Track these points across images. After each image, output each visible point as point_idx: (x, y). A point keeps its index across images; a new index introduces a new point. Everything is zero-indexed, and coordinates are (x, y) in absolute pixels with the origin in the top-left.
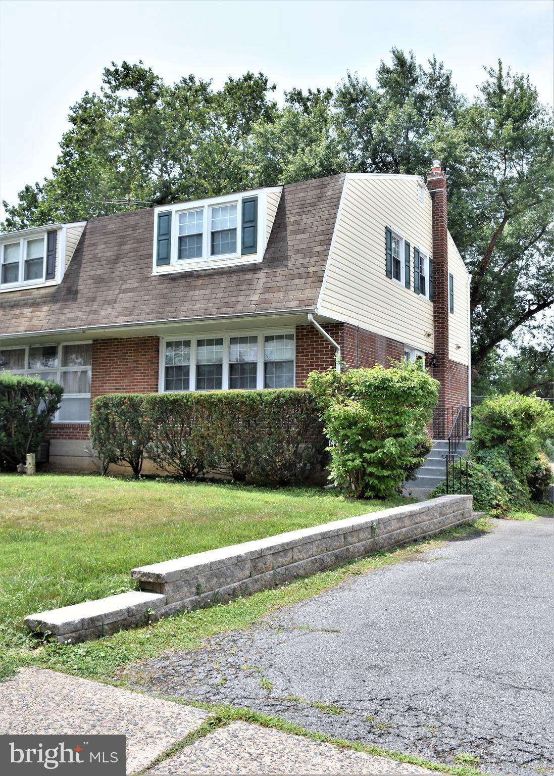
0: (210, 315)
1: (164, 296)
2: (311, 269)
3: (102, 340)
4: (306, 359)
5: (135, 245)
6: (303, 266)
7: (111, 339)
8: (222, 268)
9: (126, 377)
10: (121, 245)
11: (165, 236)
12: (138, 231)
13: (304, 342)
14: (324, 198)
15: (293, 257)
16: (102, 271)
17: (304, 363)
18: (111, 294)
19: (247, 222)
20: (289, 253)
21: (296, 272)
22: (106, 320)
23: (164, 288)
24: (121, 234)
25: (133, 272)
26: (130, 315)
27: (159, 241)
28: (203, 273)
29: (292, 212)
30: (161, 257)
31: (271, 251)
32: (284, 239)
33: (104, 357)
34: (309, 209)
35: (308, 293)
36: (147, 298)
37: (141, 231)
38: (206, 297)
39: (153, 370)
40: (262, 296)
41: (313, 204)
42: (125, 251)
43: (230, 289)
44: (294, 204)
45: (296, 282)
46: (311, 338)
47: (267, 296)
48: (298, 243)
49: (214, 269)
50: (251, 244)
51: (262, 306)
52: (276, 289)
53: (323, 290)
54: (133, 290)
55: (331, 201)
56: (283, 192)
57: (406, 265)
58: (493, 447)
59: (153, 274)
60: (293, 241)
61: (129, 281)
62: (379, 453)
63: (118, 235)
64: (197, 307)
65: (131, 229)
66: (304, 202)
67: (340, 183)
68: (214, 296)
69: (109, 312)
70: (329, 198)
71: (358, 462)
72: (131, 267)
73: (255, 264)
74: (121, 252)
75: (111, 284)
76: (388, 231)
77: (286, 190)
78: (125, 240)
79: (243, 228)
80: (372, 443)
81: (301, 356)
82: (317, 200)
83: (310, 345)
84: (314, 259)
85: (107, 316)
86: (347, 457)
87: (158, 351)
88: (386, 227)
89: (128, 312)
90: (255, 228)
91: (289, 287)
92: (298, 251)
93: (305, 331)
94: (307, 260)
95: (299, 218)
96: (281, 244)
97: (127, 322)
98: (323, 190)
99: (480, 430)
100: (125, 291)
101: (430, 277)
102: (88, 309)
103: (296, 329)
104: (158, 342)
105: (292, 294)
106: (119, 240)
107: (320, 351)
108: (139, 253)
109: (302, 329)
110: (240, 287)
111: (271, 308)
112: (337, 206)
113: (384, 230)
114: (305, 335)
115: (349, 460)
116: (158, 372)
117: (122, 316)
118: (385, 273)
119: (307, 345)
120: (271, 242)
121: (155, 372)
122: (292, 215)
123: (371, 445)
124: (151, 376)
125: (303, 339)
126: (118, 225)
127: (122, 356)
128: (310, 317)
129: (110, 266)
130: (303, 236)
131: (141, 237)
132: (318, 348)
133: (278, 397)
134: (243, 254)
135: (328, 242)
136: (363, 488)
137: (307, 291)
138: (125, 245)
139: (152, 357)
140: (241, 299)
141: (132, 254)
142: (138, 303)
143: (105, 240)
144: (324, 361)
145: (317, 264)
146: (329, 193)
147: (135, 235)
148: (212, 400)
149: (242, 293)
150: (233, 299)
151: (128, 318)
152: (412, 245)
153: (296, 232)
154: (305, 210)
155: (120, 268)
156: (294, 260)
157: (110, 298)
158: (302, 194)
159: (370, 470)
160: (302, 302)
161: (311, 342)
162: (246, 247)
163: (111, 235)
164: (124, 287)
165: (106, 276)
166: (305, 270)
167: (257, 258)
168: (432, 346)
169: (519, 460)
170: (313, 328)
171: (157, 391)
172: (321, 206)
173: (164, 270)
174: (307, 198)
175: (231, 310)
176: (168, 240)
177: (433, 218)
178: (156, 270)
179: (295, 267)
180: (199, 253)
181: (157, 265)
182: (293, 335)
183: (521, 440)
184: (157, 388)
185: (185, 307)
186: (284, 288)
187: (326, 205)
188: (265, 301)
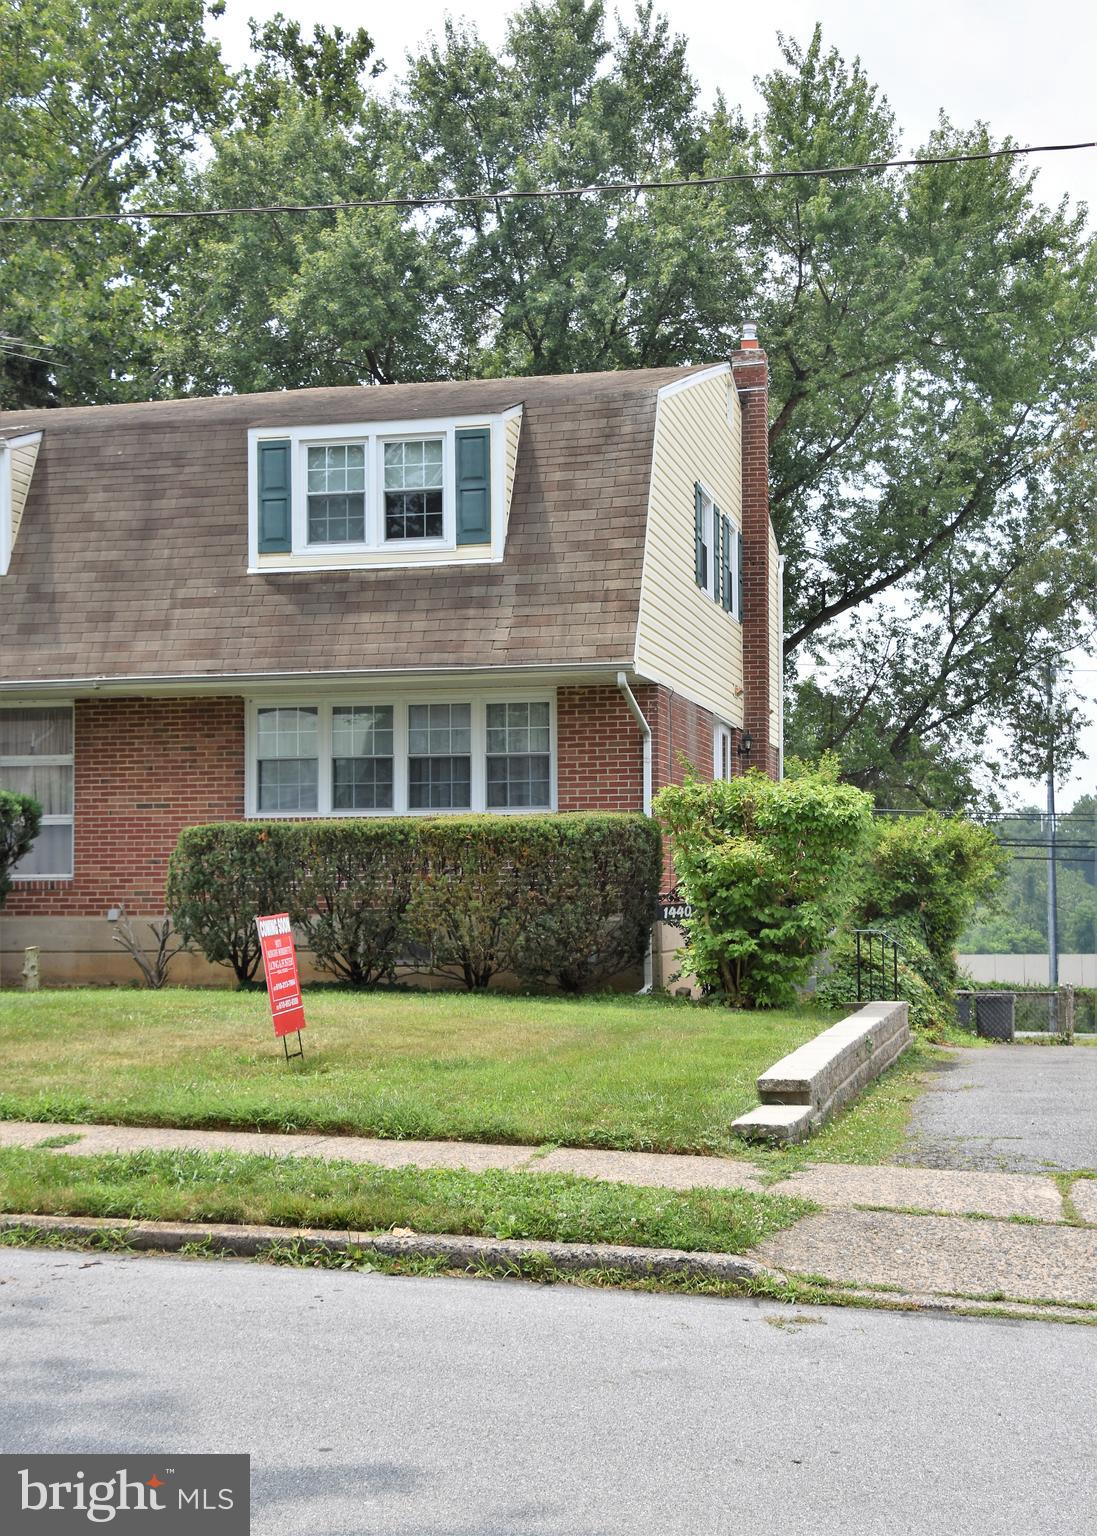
0: (405, 666)
1: (287, 620)
2: (613, 585)
3: (101, 700)
4: (581, 752)
5: (189, 501)
6: (593, 576)
7: (124, 700)
8: (414, 569)
9: (167, 780)
10: (151, 496)
11: (277, 491)
12: (187, 470)
13: (576, 719)
14: (616, 439)
15: (570, 557)
16: (113, 555)
17: (576, 759)
18: (153, 609)
19: (466, 479)
20: (557, 548)
21: (579, 587)
22: (154, 666)
23: (283, 604)
24: (145, 472)
25: (196, 562)
26: (212, 656)
27: (262, 502)
28: (372, 577)
29: (551, 461)
30: (268, 536)
31: (519, 539)
32: (542, 518)
33: (106, 738)
34: (588, 458)
35: (612, 633)
36: (245, 621)
37: (196, 469)
38: (389, 627)
39: (233, 766)
40: (515, 633)
41: (596, 449)
42: (165, 514)
43: (441, 614)
44: (555, 445)
45: (584, 607)
46: (588, 712)
47: (525, 632)
48: (575, 528)
49: (397, 570)
50: (479, 525)
51: (518, 652)
52: (542, 619)
53: (640, 628)
54: (205, 602)
55: (632, 446)
56: (524, 416)
57: (714, 556)
58: (895, 916)
59: (250, 571)
60: (560, 524)
61: (191, 583)
62: (788, 928)
63: (137, 473)
64: (371, 647)
65: (169, 463)
66: (574, 443)
67: (647, 409)
68: (406, 626)
69: (155, 646)
70: (628, 438)
71: (751, 945)
72: (191, 551)
73: (488, 565)
74: (156, 515)
75: (146, 585)
76: (699, 494)
77: (530, 412)
78: (158, 486)
79: (460, 492)
80: (773, 910)
81: (570, 746)
82: (601, 441)
83: (587, 725)
84: (615, 565)
85: (153, 656)
86: (728, 936)
87: (243, 728)
88: (695, 485)
89: (208, 648)
90: (486, 491)
91: (569, 617)
92: (579, 546)
93: (577, 697)
94: (600, 566)
95: (569, 475)
96: (537, 528)
97: (208, 671)
98: (614, 421)
100: (187, 603)
101: (740, 573)
102: (98, 637)
103: (559, 694)
104: (243, 710)
105: (578, 631)
106: (142, 486)
107: (609, 738)
108: (204, 521)
109: (570, 693)
110: (464, 612)
111: (537, 657)
112: (647, 458)
113: (693, 489)
114: (575, 706)
115: (732, 942)
116: (243, 773)
117: (192, 657)
118: (694, 577)
119: (581, 725)
120: (514, 520)
121: (237, 773)
122: (552, 469)
123: (771, 915)
124: (228, 779)
125: (573, 713)
126: (129, 450)
127: (152, 737)
128: (622, 679)
129: (133, 544)
130: (583, 515)
131: (200, 484)
132: (605, 731)
133: (589, 831)
134: (459, 544)
135: (640, 532)
136: (750, 990)
137: (610, 628)
138: (162, 497)
139: (227, 741)
140: (469, 635)
141: (186, 521)
142: (227, 633)
143: (105, 482)
144: (617, 757)
145: (623, 574)
146: (627, 429)
147: (181, 478)
148: (461, 836)
149: (470, 624)
150: (453, 636)
151: (209, 663)
152: (721, 513)
153: (567, 505)
154: (580, 459)
155: (160, 551)
156: (569, 566)
157: (150, 615)
158: (567, 426)
159: (769, 958)
160: (608, 650)
161: (590, 718)
162: (466, 531)
163: (118, 473)
164: (181, 593)
165: (128, 565)
166: (599, 585)
167: (492, 553)
168: (741, 714)
169: (941, 940)
170: (594, 692)
171: (243, 811)
172: (614, 455)
173: (276, 564)
174: (579, 434)
175: (451, 657)
176: (286, 501)
177: (743, 449)
178: (258, 563)
179: (576, 577)
180: (358, 534)
181: (261, 552)
182: (547, 704)
183: (947, 902)
184: (243, 805)
185: (343, 646)
186: (560, 618)
187: (624, 454)
188: (522, 643)
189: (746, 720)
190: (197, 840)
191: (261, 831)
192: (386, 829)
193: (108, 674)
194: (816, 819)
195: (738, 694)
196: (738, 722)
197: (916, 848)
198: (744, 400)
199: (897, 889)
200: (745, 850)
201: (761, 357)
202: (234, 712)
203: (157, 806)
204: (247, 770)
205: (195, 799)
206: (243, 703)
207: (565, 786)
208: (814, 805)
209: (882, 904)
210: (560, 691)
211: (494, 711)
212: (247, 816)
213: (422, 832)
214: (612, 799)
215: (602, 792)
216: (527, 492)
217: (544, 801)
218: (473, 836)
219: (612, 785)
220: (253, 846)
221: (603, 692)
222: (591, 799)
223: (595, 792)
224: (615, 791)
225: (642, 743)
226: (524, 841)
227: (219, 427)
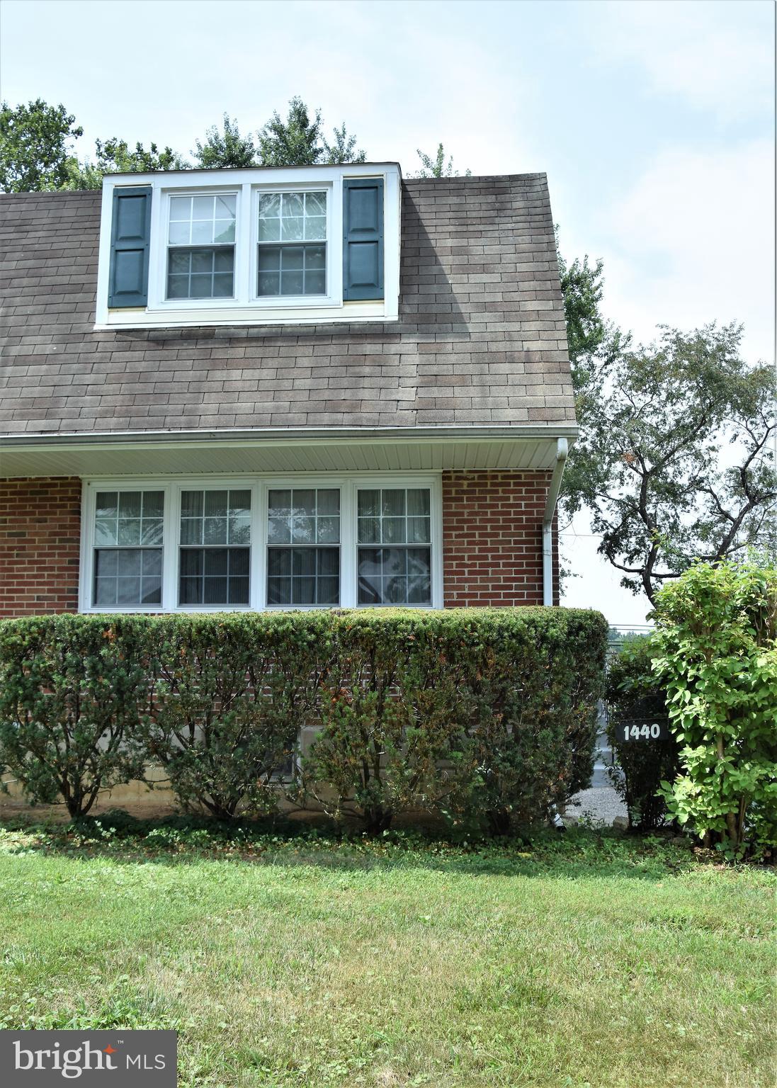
1: (140, 377)
2: (535, 346)
4: (469, 543)
5: (30, 264)
6: (508, 337)
8: (291, 326)
11: (134, 241)
12: (32, 235)
13: (464, 507)
14: (508, 212)
15: (477, 317)
17: (464, 551)
19: (355, 231)
20: (463, 309)
21: (493, 347)
23: (136, 361)
25: (35, 319)
26: (47, 415)
27: (116, 252)
28: (243, 333)
29: (439, 229)
30: (120, 289)
31: (414, 300)
32: (439, 280)
34: (481, 228)
35: (543, 395)
36: (89, 378)
37: (40, 234)
38: (267, 385)
39: (67, 555)
40: (423, 393)
41: (488, 221)
43: (329, 372)
44: (440, 216)
45: (505, 368)
46: (478, 499)
47: (435, 392)
48: (478, 290)
49: (271, 326)
50: (370, 280)
51: (431, 413)
52: (454, 379)
59: (96, 328)
60: (462, 286)
61: (27, 339)
64: (245, 407)
65: (13, 229)
66: (464, 215)
68: (287, 384)
70: (521, 212)
72: (29, 310)
73: (382, 323)
77: (410, 187)
79: (348, 244)
81: (457, 536)
82: (493, 213)
83: (477, 514)
84: (533, 325)
87: (79, 513)
89: (41, 408)
90: (378, 244)
91: (488, 378)
92: (485, 307)
93: (465, 482)
94: (515, 326)
95: (464, 242)
96: (434, 289)
98: (503, 198)
100: (21, 361)
103: (444, 478)
104: (80, 492)
105: (501, 393)
107: (502, 528)
108: (47, 280)
109: (458, 478)
110: (357, 369)
114: (464, 492)
117: (22, 415)
119: (470, 514)
120: (407, 279)
121: (70, 562)
122: (443, 236)
124: (60, 569)
125: (461, 499)
128: (563, 446)
130: (485, 278)
131: (47, 247)
132: (498, 521)
134: (346, 300)
135: (553, 295)
137: (540, 390)
139: (61, 527)
140: (366, 394)
141: (26, 281)
142: (67, 391)
144: (512, 550)
145: (544, 335)
146: (519, 205)
147: (24, 242)
149: (366, 382)
150: (346, 395)
151: (43, 422)
153: (466, 269)
154: (471, 228)
156: (478, 327)
158: (452, 200)
160: (540, 413)
161: (480, 506)
162: (356, 286)
164: (15, 351)
166: (517, 346)
167: (387, 310)
170: (485, 477)
171: (76, 605)
172: (510, 226)
173: (130, 318)
174: (467, 207)
175: (347, 418)
176: (143, 252)
178: (106, 318)
179: (488, 337)
180: (226, 288)
181: (111, 307)
182: (425, 493)
184: (77, 598)
185: (209, 405)
186: (475, 379)
187: (521, 225)
188: (434, 404)
202: (70, 495)
204: (82, 559)
205: (22, 591)
206: (80, 485)
207: (450, 580)
210: (446, 476)
211: (367, 499)
212: (81, 610)
214: (506, 595)
215: (494, 587)
216: (418, 255)
217: (423, 596)
219: (506, 580)
220: (95, 649)
221: (495, 477)
222: (483, 595)
223: (486, 588)
224: (510, 587)
225: (541, 534)
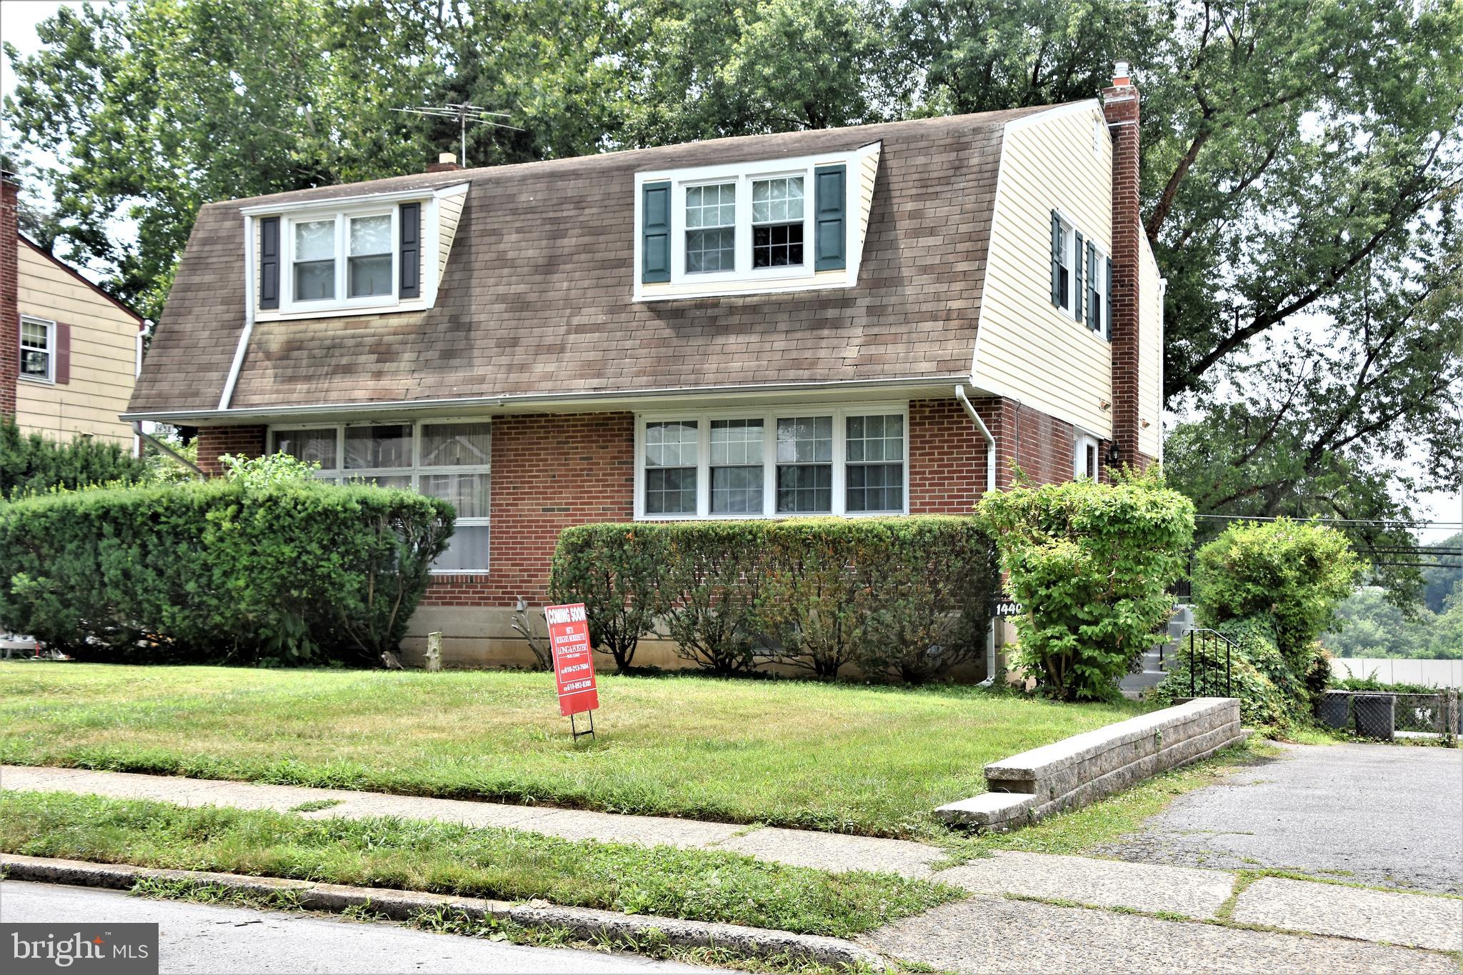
0: (765, 382)
1: (663, 342)
2: (955, 305)
3: (513, 416)
4: (930, 460)
5: (586, 239)
6: (937, 298)
7: (532, 416)
8: (777, 294)
9: (567, 487)
10: (555, 236)
11: (659, 227)
12: (587, 211)
13: (926, 430)
14: (964, 170)
15: (918, 280)
16: (522, 288)
17: (926, 467)
18: (552, 335)
19: (824, 211)
20: (906, 272)
21: (924, 307)
22: (549, 385)
23: (662, 329)
24: (551, 215)
25: (590, 293)
26: (599, 376)
27: (646, 237)
28: (740, 302)
29: (904, 193)
30: (651, 268)
31: (872, 265)
32: (893, 245)
33: (517, 450)
34: (938, 189)
35: (952, 349)
36: (629, 344)
37: (595, 210)
38: (752, 347)
39: (624, 474)
40: (864, 351)
41: (945, 181)
42: (566, 251)
43: (799, 335)
44: (907, 178)
45: (928, 326)
46: (938, 423)
47: (873, 350)
48: (923, 253)
49: (761, 295)
50: (835, 252)
51: (866, 368)
52: (889, 337)
53: (979, 344)
54: (596, 328)
55: (979, 176)
56: (882, 153)
57: (1077, 279)
58: (1247, 616)
59: (635, 299)
60: (910, 250)
61: (584, 311)
62: (1106, 625)
63: (544, 216)
64: (736, 365)
65: (572, 206)
66: (926, 176)
67: (994, 142)
68: (767, 346)
69: (551, 367)
70: (975, 169)
71: (1070, 640)
72: (586, 283)
73: (843, 289)
74: (559, 252)
75: (547, 314)
76: (1056, 219)
77: (887, 149)
78: (562, 227)
79: (819, 223)
80: (1092, 608)
81: (921, 455)
82: (951, 172)
83: (936, 436)
84: (957, 286)
85: (549, 377)
86: (1049, 632)
87: (633, 441)
88: (1052, 212)
89: (594, 369)
90: (841, 222)
91: (914, 335)
92: (925, 270)
93: (928, 409)
94: (944, 287)
95: (920, 205)
96: (889, 254)
97: (595, 389)
98: (963, 154)
99: (1221, 586)
100: (581, 329)
101: (1109, 294)
102: (504, 360)
103: (910, 406)
104: (633, 424)
105: (921, 349)
106: (548, 227)
107: (956, 447)
108: (599, 256)
109: (921, 406)
110: (819, 332)
111: (883, 373)
112: (992, 187)
113: (1050, 217)
114: (926, 418)
115: (1052, 637)
116: (633, 480)
117: (582, 376)
118: (1050, 298)
119: (931, 436)
120: (869, 247)
121: (627, 480)
122: (905, 199)
123: (1090, 613)
124: (619, 485)
125: (924, 424)
126: (540, 196)
127: (556, 448)
128: (960, 391)
129: (538, 278)
130: (931, 241)
131: (598, 223)
132: (953, 441)
133: (921, 532)
134: (817, 270)
135: (981, 255)
136: (1071, 684)
137: (950, 345)
138: (564, 236)
139: (620, 452)
140: (822, 353)
141: (583, 257)
142: (613, 354)
143: (518, 224)
144: (964, 465)
145: (965, 295)
146: (975, 161)
147: (581, 219)
148: (803, 536)
149: (824, 343)
150: (808, 354)
151: (596, 382)
152: (1085, 239)
153: (917, 233)
154: (930, 190)
155: (560, 284)
156: (916, 288)
157: (549, 340)
158: (921, 160)
159: (1087, 653)
160: (946, 365)
161: (939, 429)
162: (824, 258)
163: (529, 216)
164: (576, 321)
165: (533, 297)
166: (942, 305)
167: (846, 278)
168: (1110, 426)
169: (1293, 640)
170: (943, 405)
171: (632, 514)
172: (962, 185)
173: (657, 292)
174: (931, 167)
175: (806, 374)
176: (666, 236)
177: (1114, 180)
178: (643, 292)
179: (921, 298)
180: (728, 263)
181: (644, 282)
182: (901, 417)
183: (1299, 604)
184: (632, 509)
185: (711, 366)
186: (905, 336)
187: (971, 184)
188: (870, 360)
189: (1115, 432)
190: (574, 539)
191: (628, 531)
192: (737, 530)
193: (511, 392)
194: (1127, 521)
195: (1106, 406)
196: (1107, 434)
197: (1265, 552)
198: (1115, 134)
199: (1248, 591)
200: (1065, 551)
201: (1131, 93)
202: (624, 426)
203: (559, 510)
204: (636, 478)
205: (591, 503)
206: (633, 418)
207: (916, 491)
208: (1125, 509)
209: (1233, 605)
210: (912, 404)
211: (853, 424)
212: (635, 518)
213: (768, 532)
214: (959, 503)
215: (949, 497)
216: (882, 221)
217: (897, 506)
218: (814, 536)
219: (959, 490)
220: (621, 545)
221: (951, 404)
222: (940, 503)
223: (943, 497)
224: (962, 497)
225: (986, 452)
226: (860, 541)
227: (615, 173)
